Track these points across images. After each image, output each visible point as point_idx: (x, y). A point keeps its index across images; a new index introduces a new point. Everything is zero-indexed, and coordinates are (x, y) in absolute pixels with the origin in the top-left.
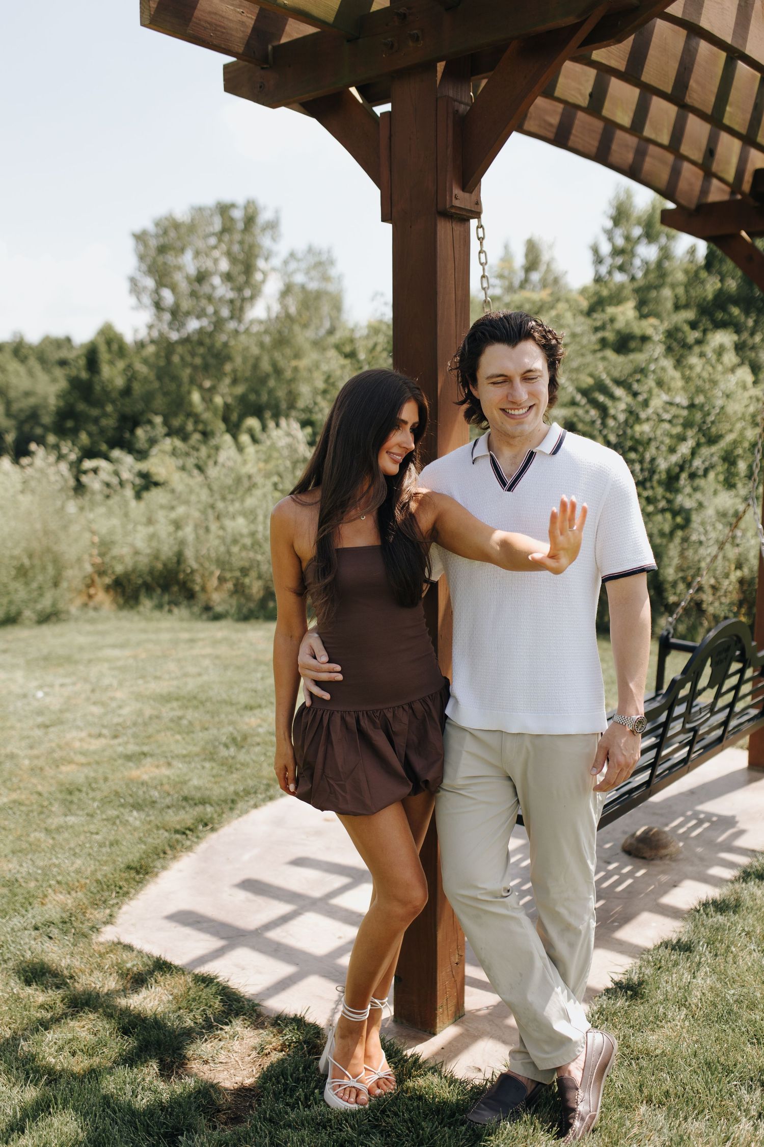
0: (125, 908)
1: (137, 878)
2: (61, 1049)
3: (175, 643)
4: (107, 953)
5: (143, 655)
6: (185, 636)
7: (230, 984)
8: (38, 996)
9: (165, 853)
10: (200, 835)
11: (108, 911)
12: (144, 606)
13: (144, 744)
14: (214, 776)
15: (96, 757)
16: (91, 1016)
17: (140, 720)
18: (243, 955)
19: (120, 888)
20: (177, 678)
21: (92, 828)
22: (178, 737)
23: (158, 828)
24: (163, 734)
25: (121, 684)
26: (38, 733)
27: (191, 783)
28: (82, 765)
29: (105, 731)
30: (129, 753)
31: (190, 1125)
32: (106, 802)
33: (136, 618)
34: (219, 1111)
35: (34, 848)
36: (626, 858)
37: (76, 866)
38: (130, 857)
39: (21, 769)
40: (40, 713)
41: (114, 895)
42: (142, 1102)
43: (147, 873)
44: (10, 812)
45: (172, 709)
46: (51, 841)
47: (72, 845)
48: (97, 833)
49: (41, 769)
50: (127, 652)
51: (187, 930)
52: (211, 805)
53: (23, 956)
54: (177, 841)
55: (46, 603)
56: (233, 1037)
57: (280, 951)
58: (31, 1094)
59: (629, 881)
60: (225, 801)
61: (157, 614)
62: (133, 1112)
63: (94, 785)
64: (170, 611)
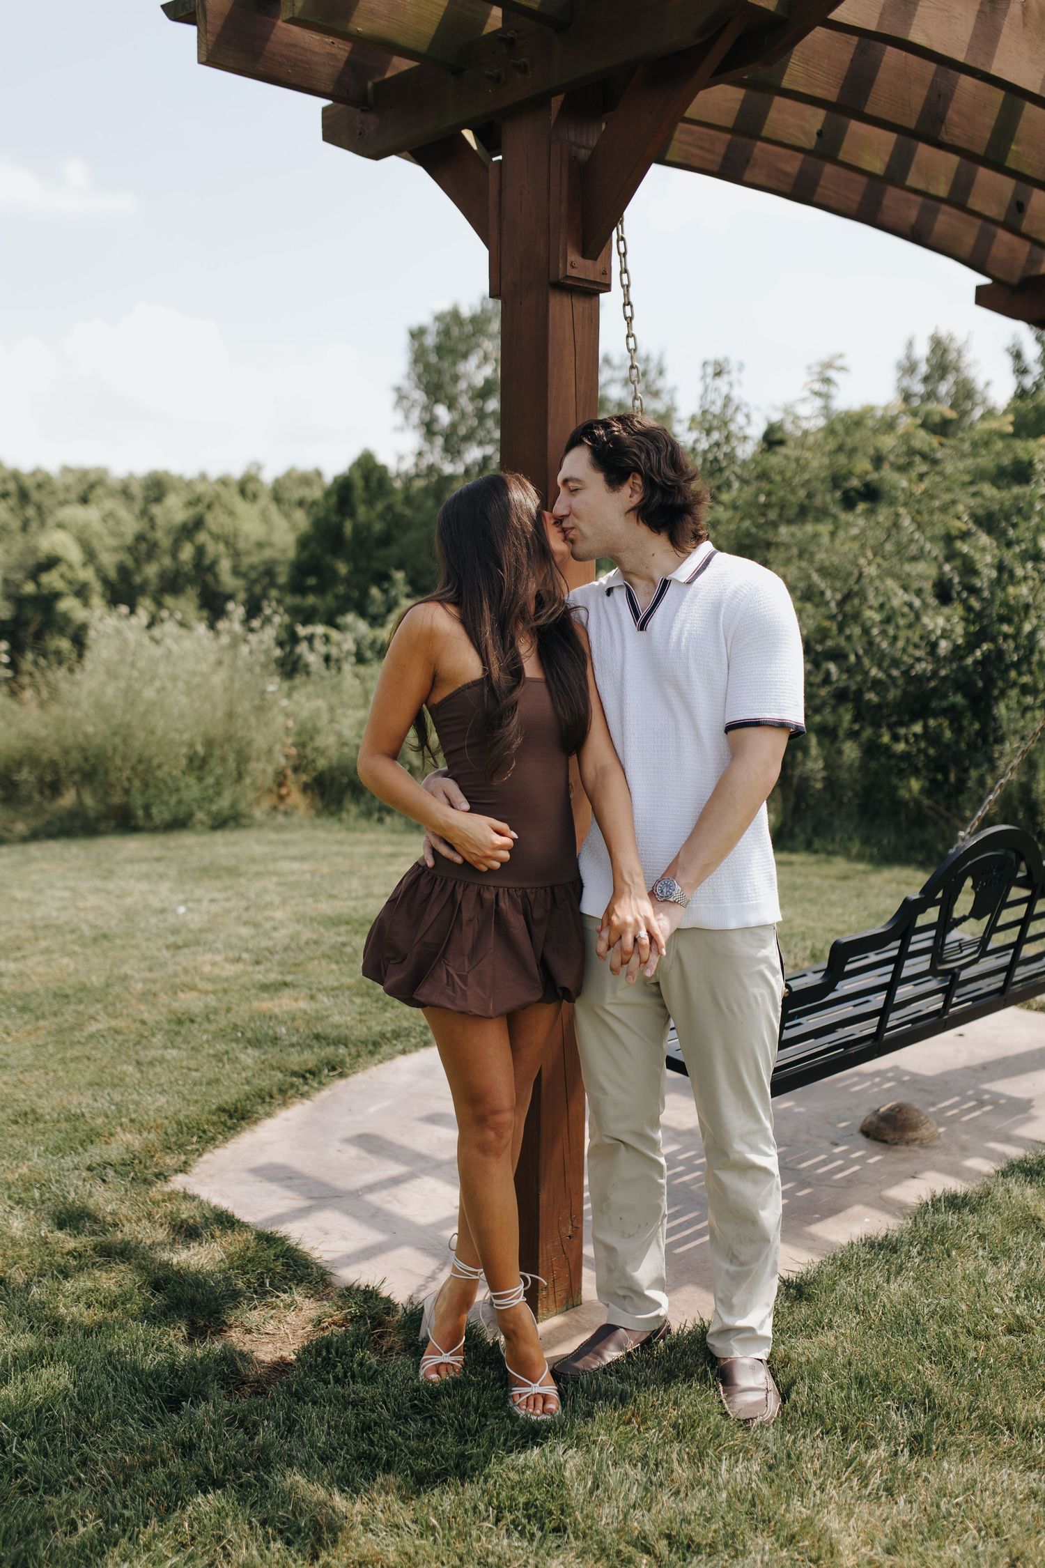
0: (206, 1157)
1: (229, 1123)
2: (78, 1299)
3: (371, 857)
4: (164, 1201)
5: (325, 869)
6: (388, 849)
7: (300, 1247)
8: (67, 1241)
9: (271, 1097)
10: (324, 1081)
11: (183, 1158)
12: (348, 811)
13: (289, 973)
14: (360, 1014)
15: (226, 985)
16: (122, 1267)
17: (293, 945)
18: (330, 1219)
19: (204, 1132)
20: (356, 899)
21: (193, 1064)
22: (334, 967)
23: (273, 1068)
24: (316, 962)
25: (284, 902)
26: (166, 954)
27: (331, 1019)
28: (207, 993)
29: (245, 956)
30: (267, 982)
31: (200, 1392)
32: (221, 1035)
33: (337, 826)
34: (244, 1383)
35: (119, 1083)
36: (862, 1140)
37: (159, 1104)
38: (226, 1097)
39: (130, 993)
40: (175, 931)
41: (195, 1139)
42: (151, 1361)
43: (243, 1119)
44: (102, 1040)
45: (339, 935)
46: (138, 1075)
47: (163, 1081)
48: (197, 1070)
49: (155, 995)
50: (306, 866)
51: (273, 1187)
52: (346, 1046)
53: (65, 1198)
54: (292, 1085)
55: (224, 803)
56: (288, 1307)
57: (375, 1217)
58: (26, 1341)
59: (856, 1168)
60: (365, 1043)
61: (363, 823)
62: (136, 1371)
63: (212, 1017)
64: (381, 820)
